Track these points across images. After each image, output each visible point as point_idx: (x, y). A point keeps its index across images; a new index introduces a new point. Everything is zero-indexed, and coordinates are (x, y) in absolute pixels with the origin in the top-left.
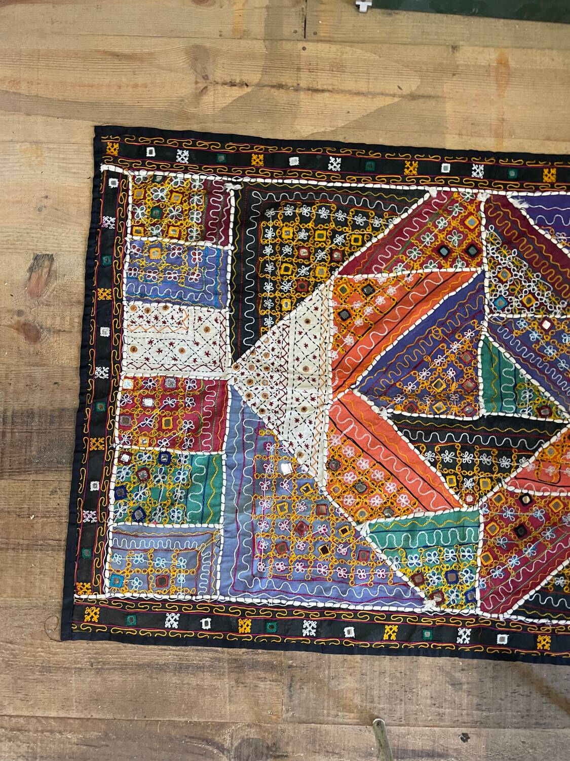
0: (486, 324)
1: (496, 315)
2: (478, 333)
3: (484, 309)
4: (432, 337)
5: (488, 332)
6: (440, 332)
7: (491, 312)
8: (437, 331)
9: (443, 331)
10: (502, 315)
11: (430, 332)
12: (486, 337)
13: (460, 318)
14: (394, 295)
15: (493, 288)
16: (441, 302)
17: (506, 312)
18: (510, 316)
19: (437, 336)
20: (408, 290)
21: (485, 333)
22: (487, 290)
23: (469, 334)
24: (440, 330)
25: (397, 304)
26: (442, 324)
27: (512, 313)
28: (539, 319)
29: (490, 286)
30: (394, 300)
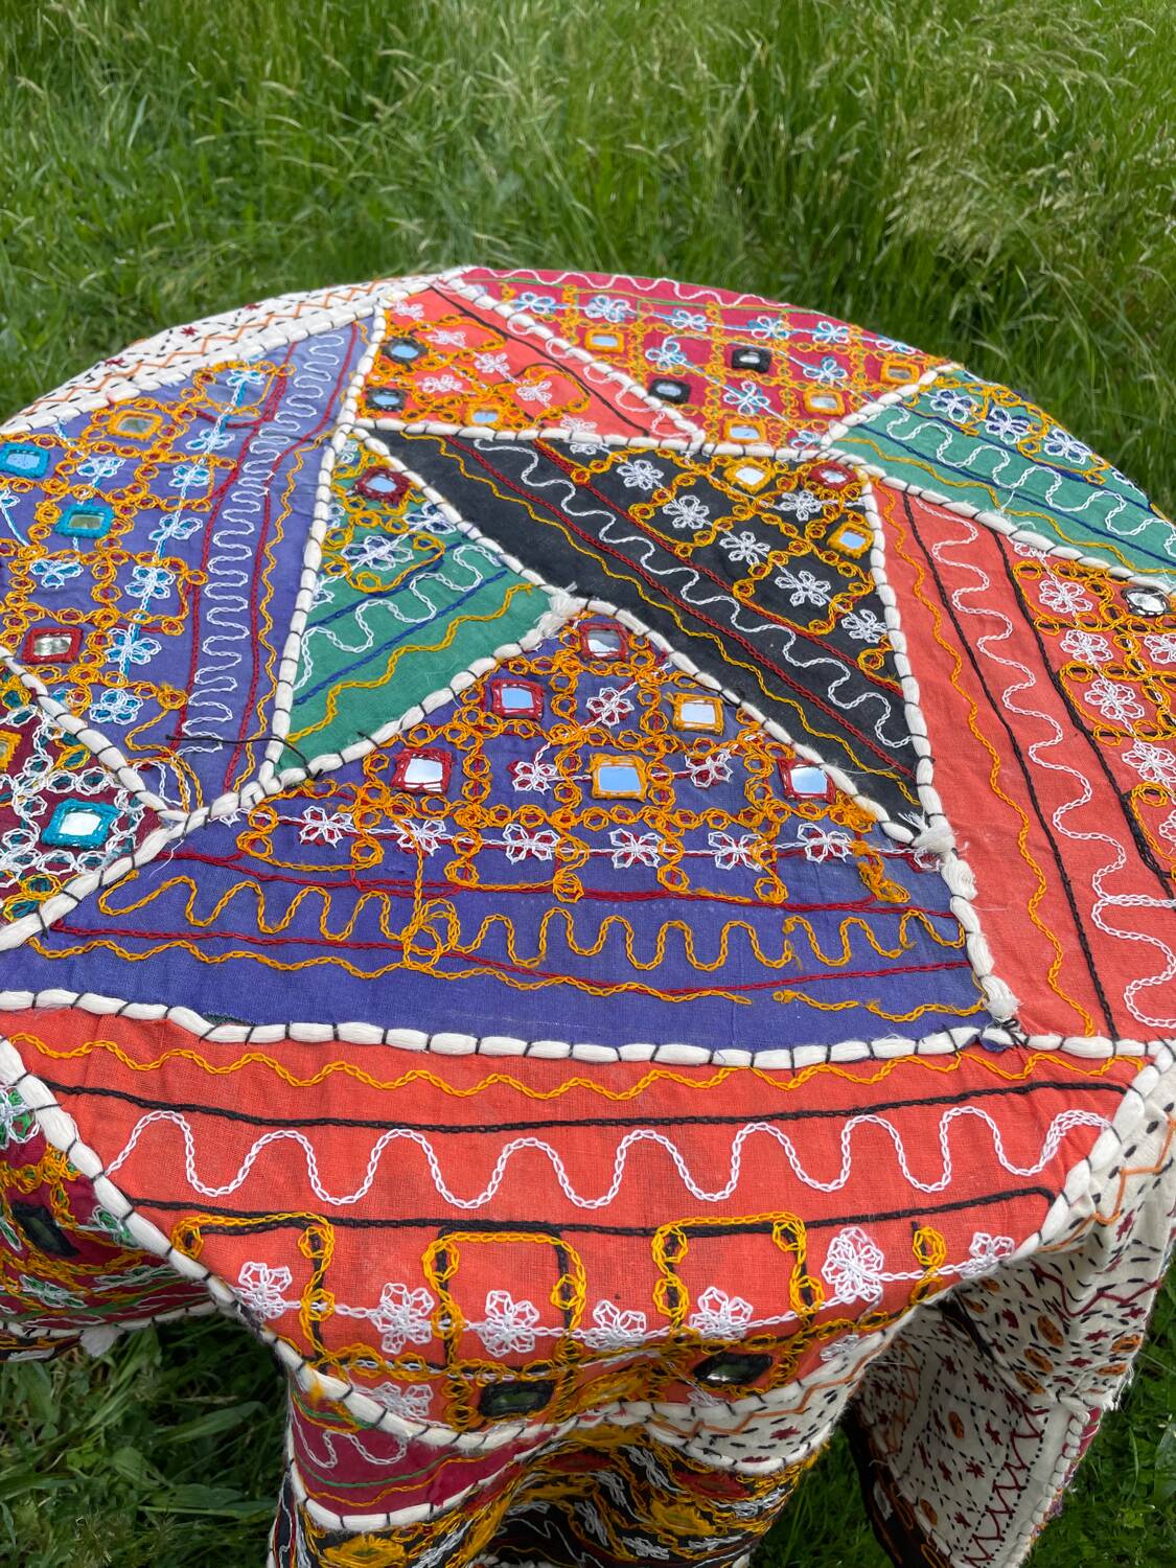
0: (226, 806)
1: (156, 802)
2: (293, 799)
3: (162, 856)
4: (466, 939)
5: (254, 777)
6: (413, 929)
7: (152, 820)
8: (423, 939)
9: (401, 919)
10: (134, 780)
11: (451, 960)
12: (280, 767)
13: (278, 908)
14: (417, 1281)
15: (29, 895)
16: (274, 1032)
17: (107, 781)
18: (114, 757)
19: (442, 926)
20: (329, 1234)
21: (269, 782)
22: (57, 907)
23: (325, 825)
24: (406, 936)
25: (448, 1226)
26: (369, 946)
27: (95, 759)
28: (45, 675)
29: (33, 908)
30: (441, 1261)
